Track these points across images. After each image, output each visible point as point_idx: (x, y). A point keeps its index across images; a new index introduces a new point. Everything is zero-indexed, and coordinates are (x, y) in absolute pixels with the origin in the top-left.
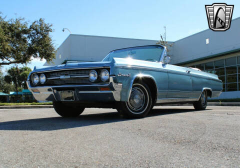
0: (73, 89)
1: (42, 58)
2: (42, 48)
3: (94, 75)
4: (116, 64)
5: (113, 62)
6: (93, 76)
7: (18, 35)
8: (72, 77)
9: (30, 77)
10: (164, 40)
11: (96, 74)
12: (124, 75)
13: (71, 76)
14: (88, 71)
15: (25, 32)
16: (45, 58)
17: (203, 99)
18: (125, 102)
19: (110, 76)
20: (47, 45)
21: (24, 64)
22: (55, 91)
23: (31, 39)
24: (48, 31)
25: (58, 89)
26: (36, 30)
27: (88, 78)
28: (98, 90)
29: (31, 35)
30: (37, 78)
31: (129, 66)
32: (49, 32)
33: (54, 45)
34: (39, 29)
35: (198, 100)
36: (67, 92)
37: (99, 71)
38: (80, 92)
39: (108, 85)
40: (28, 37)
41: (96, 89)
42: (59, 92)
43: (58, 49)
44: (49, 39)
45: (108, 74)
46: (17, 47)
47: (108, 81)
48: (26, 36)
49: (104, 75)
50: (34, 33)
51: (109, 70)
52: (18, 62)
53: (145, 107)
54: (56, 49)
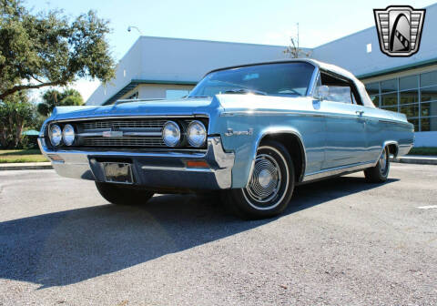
0: (128, 160)
1: (93, 76)
2: (93, 61)
3: (174, 131)
4: (220, 108)
5: (216, 103)
6: (171, 135)
7: (53, 39)
8: (127, 134)
9: (47, 128)
10: (296, 46)
11: (178, 131)
12: (240, 133)
13: (124, 131)
14: (160, 123)
15: (64, 33)
16: (99, 77)
17: (383, 162)
18: (240, 190)
19: (208, 136)
20: (102, 55)
21: (65, 87)
22: (93, 161)
23: (74, 45)
24: (102, 31)
25: (99, 159)
26: (82, 29)
27: (160, 136)
28: (182, 165)
29: (74, 39)
30: (59, 132)
31: (250, 112)
32: (105, 33)
33: (112, 55)
34: (87, 28)
35: (374, 165)
36: (116, 165)
37: (183, 124)
38: (144, 167)
39: (204, 156)
40: (70, 42)
41: (178, 162)
42: (102, 164)
43: (120, 61)
44: (105, 46)
45: (203, 131)
46: (52, 59)
47: (205, 146)
48: (66, 39)
49: (196, 134)
50: (79, 36)
51: (205, 121)
52: (55, 84)
53: (280, 193)
54: (117, 62)
